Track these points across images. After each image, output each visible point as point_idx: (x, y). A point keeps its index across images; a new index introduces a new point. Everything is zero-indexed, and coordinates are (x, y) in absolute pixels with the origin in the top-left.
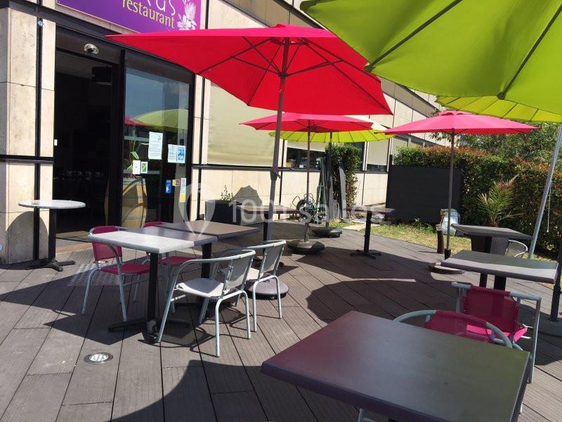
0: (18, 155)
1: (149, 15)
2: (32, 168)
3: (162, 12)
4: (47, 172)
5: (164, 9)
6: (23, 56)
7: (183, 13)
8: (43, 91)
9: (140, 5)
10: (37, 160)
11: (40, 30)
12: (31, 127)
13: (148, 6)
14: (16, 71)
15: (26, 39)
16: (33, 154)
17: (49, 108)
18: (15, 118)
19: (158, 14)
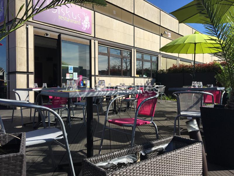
0: (21, 71)
1: (69, 21)
2: (26, 76)
3: (75, 19)
4: (32, 77)
5: (76, 18)
6: (21, 38)
7: (84, 19)
8: (29, 50)
9: (66, 18)
10: (28, 73)
11: (27, 29)
12: (25, 62)
13: (69, 18)
14: (19, 43)
15: (22, 32)
16: (26, 71)
17: (32, 55)
18: (19, 59)
19: (73, 20)
